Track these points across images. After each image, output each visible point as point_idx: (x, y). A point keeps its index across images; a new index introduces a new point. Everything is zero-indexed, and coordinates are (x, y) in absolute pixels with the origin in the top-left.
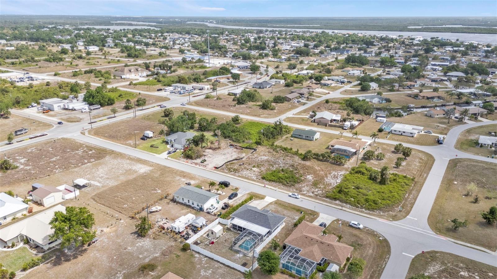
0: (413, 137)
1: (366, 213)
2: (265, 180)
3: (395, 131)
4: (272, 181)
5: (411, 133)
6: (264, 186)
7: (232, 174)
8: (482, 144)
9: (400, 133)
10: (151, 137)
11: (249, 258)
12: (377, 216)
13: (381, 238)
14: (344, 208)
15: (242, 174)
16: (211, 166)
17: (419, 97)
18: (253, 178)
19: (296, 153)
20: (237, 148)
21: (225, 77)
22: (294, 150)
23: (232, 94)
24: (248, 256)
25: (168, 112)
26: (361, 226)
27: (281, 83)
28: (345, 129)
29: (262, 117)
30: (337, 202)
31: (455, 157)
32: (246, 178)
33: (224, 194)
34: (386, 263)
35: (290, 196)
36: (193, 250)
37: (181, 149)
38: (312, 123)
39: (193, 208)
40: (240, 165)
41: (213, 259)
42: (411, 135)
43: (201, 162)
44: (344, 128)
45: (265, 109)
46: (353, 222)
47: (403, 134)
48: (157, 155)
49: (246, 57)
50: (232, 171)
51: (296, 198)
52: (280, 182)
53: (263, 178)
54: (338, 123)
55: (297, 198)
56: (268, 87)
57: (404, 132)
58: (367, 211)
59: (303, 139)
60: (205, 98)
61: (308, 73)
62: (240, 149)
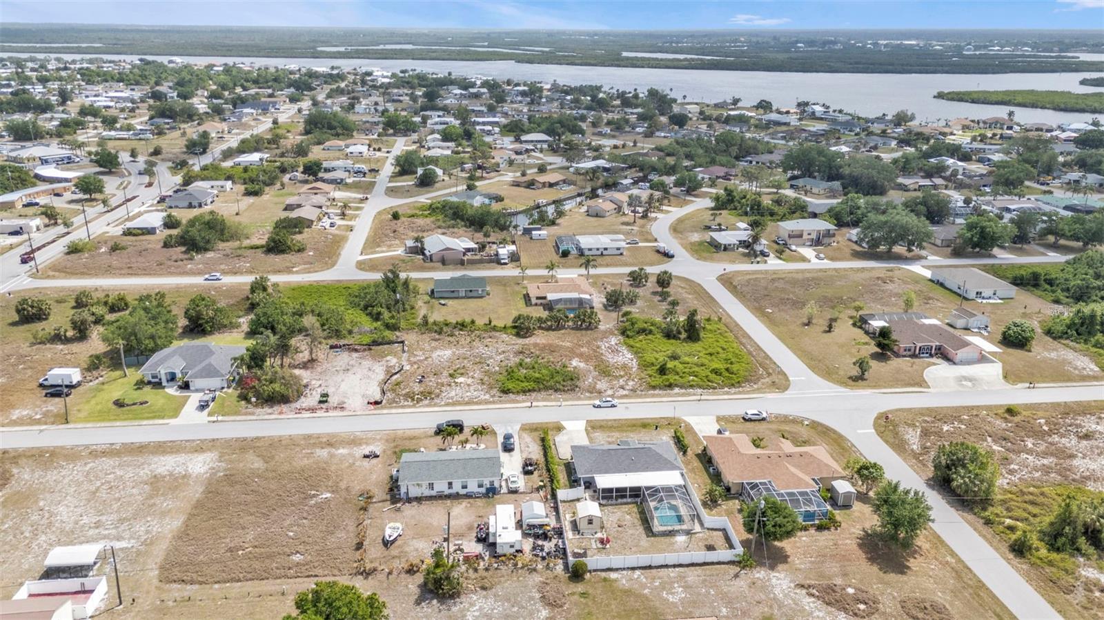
0: (621, 254)
1: (735, 393)
2: (513, 393)
3: (590, 250)
4: (529, 391)
5: (618, 249)
6: (529, 404)
7: (427, 406)
8: (725, 245)
9: (599, 253)
10: (79, 384)
11: (701, 535)
12: (754, 391)
13: (806, 423)
14: (703, 397)
15: (452, 398)
16: (356, 402)
17: (537, 184)
18: (483, 397)
19: (490, 328)
20: (356, 350)
21: (43, 192)
22: (480, 322)
23: (140, 231)
24: (695, 533)
25: (32, 307)
26: (764, 415)
27: (228, 189)
28: (505, 264)
29: (297, 272)
30: (677, 390)
31: (723, 272)
32: (467, 403)
33: (482, 446)
34: (861, 454)
35: (599, 407)
36: (595, 571)
37: (223, 388)
38: (426, 264)
39: (468, 496)
40: (421, 381)
41: (650, 567)
42: (619, 252)
43: (321, 402)
44: (502, 261)
45: (283, 252)
46: (750, 412)
47: (605, 253)
48: (172, 422)
49: (29, 133)
50: (421, 400)
51: (613, 406)
52: (547, 388)
53: (506, 392)
54: (476, 255)
55: (615, 406)
56: (209, 202)
57: (606, 249)
58: (733, 390)
59: (462, 298)
60: (68, 253)
61: (261, 160)
62: (365, 350)
